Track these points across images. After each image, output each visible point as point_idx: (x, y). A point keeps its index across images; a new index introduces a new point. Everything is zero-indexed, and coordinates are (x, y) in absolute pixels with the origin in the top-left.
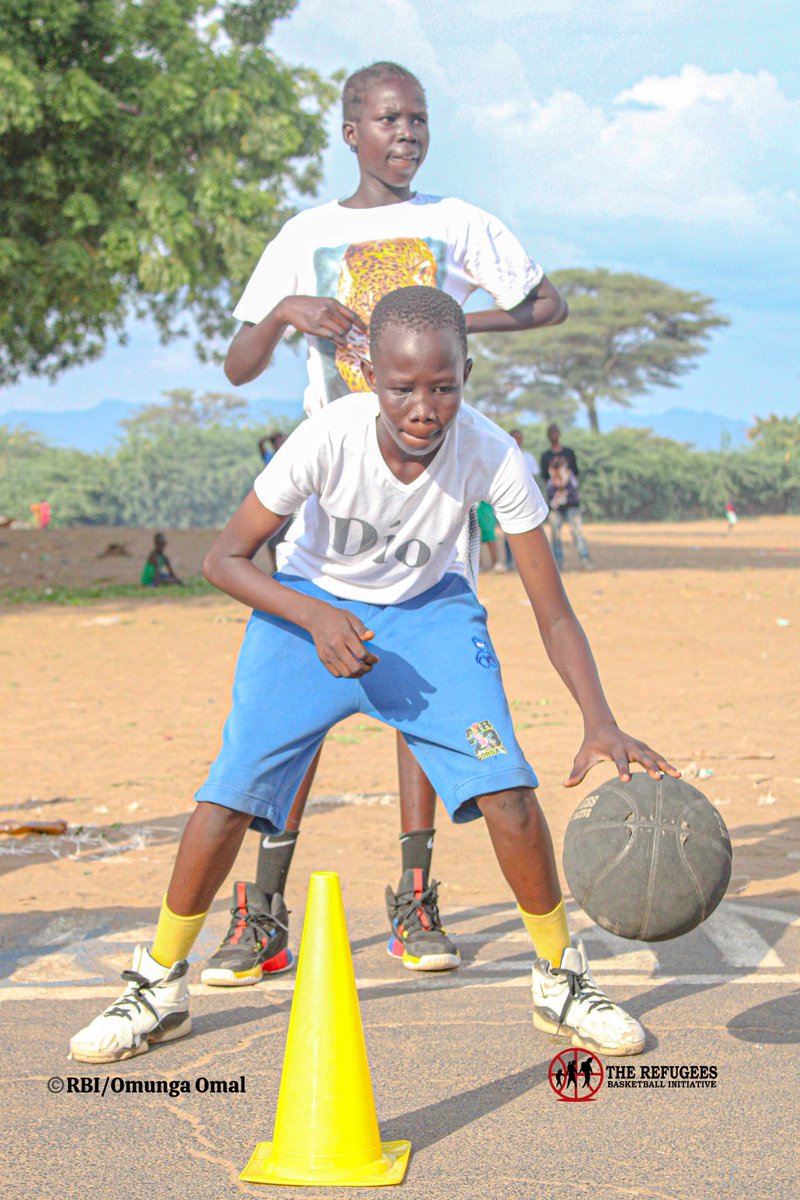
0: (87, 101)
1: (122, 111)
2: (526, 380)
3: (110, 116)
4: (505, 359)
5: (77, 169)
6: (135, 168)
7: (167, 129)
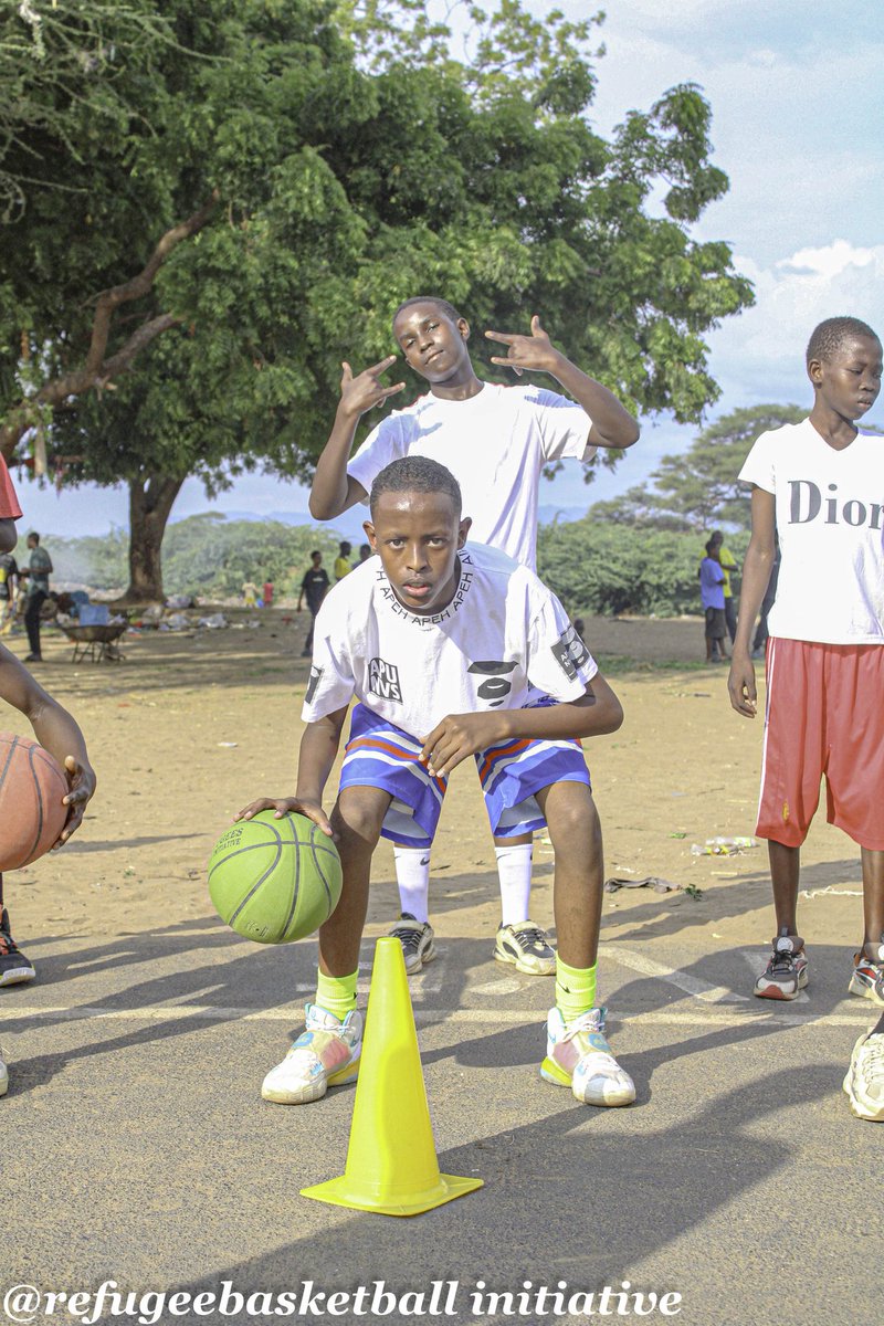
0: (567, 264)
1: (589, 273)
2: (727, 496)
3: (581, 277)
4: (711, 478)
5: (551, 321)
6: (598, 320)
7: (627, 288)
